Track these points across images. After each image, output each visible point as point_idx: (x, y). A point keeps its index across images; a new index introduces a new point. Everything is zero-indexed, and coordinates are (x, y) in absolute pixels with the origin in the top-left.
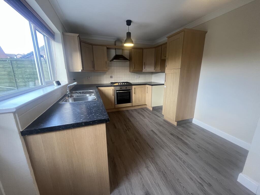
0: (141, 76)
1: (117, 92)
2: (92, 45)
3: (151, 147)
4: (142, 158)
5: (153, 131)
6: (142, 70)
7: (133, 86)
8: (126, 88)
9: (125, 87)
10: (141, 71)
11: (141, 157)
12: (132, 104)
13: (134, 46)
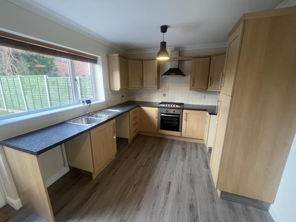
0: (207, 96)
1: (162, 115)
2: (142, 60)
3: (139, 205)
4: (114, 212)
5: (170, 185)
6: (207, 88)
7: (184, 110)
8: (174, 112)
9: (173, 110)
10: (206, 90)
11: (115, 209)
12: (181, 133)
13: (169, 59)
